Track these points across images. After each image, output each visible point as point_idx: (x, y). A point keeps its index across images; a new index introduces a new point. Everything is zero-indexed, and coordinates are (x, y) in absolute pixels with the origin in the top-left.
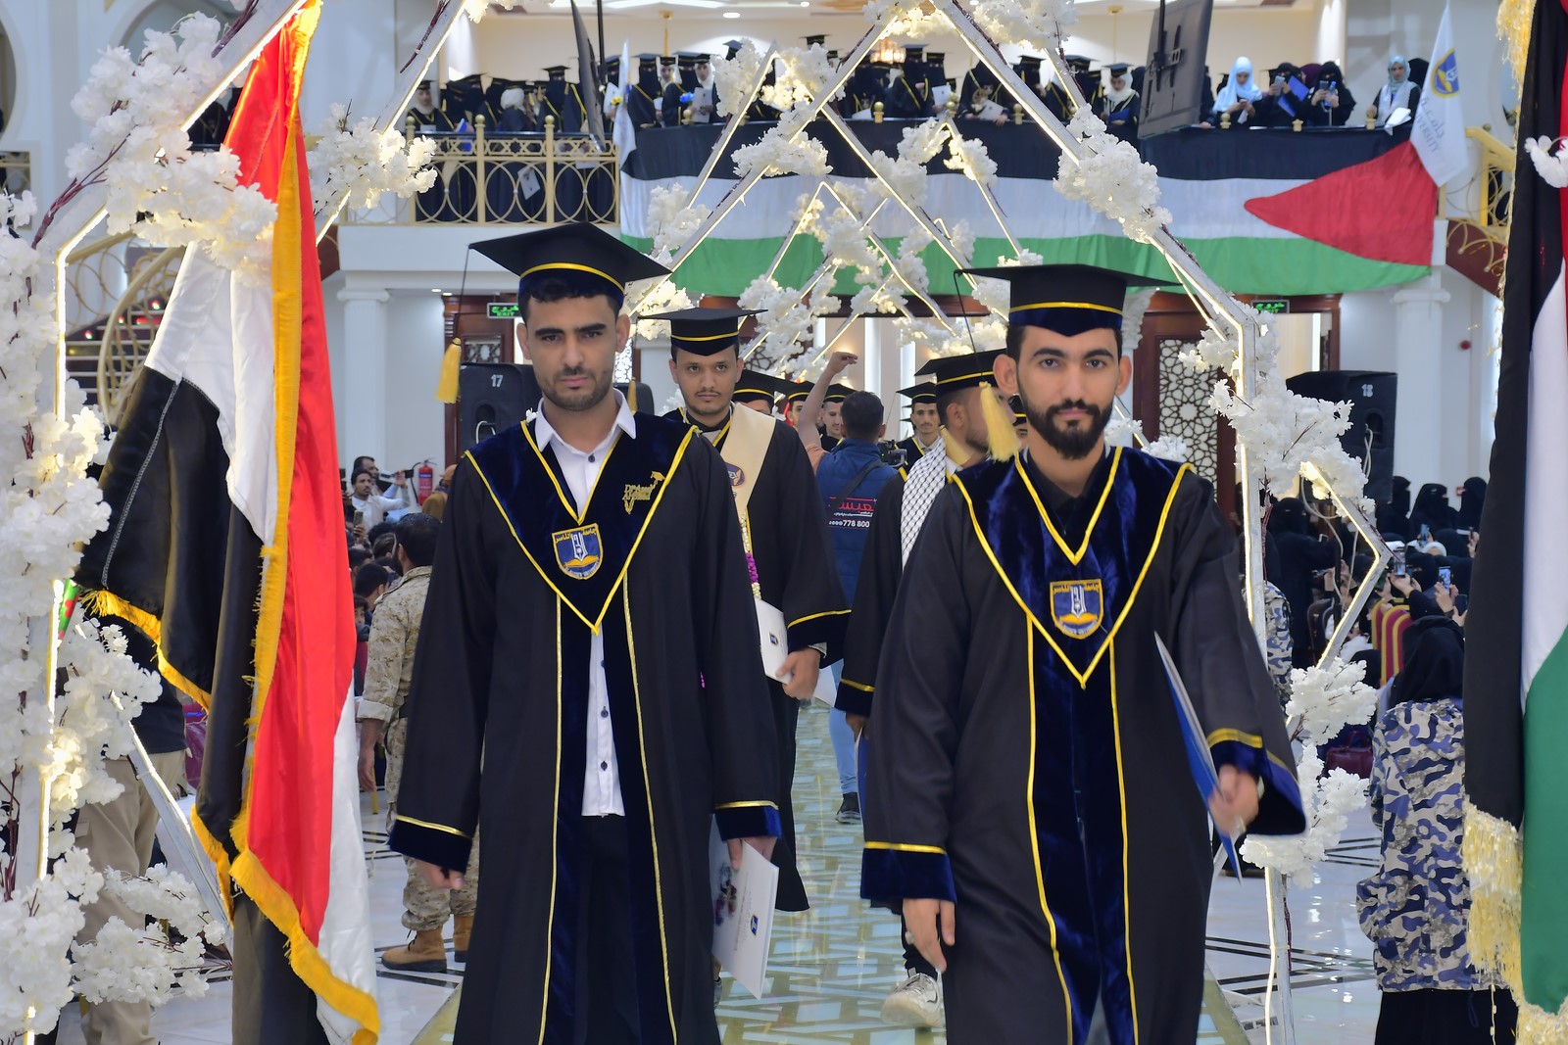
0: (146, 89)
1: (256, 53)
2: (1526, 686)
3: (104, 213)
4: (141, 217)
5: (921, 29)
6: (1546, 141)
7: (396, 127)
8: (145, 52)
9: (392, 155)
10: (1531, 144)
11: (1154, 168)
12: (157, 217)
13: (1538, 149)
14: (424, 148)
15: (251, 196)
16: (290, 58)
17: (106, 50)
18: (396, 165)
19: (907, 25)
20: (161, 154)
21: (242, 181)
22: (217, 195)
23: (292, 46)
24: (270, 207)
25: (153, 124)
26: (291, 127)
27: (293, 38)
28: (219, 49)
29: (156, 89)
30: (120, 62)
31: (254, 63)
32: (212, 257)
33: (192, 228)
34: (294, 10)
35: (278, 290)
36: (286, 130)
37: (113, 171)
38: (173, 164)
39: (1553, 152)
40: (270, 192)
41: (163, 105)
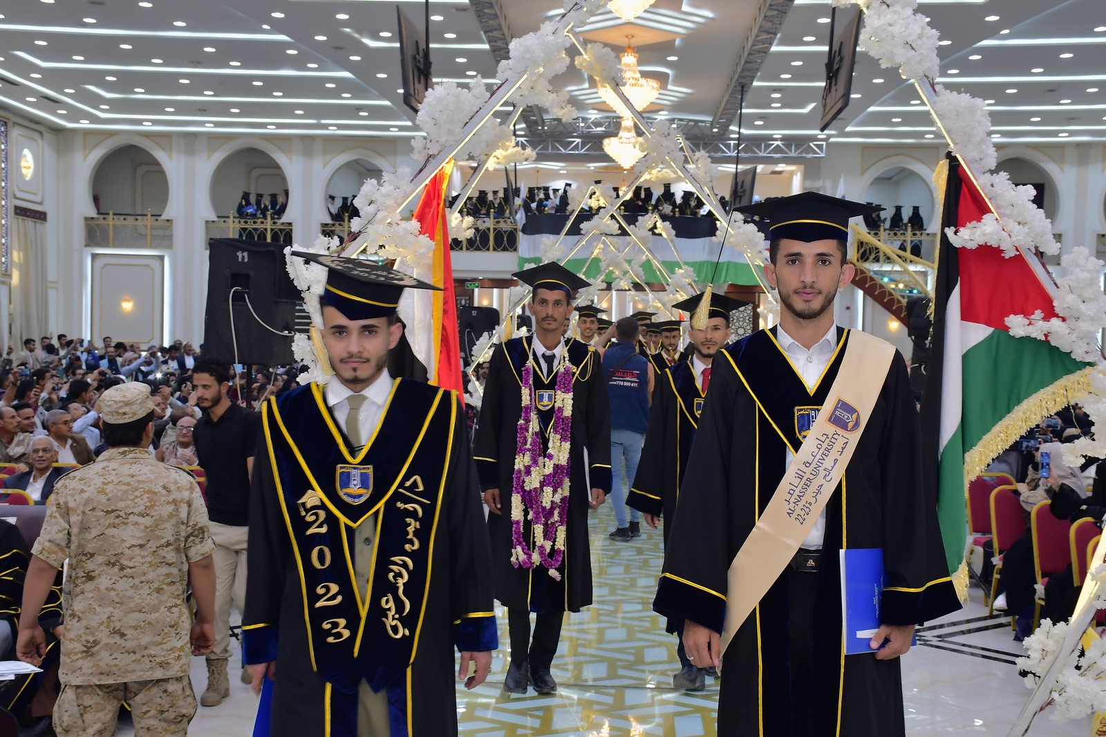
0: (384, 196)
1: (427, 182)
2: (941, 450)
3: (365, 245)
4: (382, 247)
5: (657, 177)
6: (953, 229)
7: (459, 212)
8: (382, 181)
9: (457, 223)
10: (947, 230)
11: (763, 235)
12: (386, 247)
13: (949, 231)
14: (469, 220)
15: (424, 239)
16: (441, 183)
17: (367, 180)
18: (458, 226)
19: (652, 176)
20: (389, 221)
21: (420, 233)
22: (411, 238)
23: (442, 179)
24: (432, 243)
25: (386, 210)
26: (440, 211)
27: (443, 175)
28: (413, 180)
29: (387, 196)
30: (373, 185)
31: (426, 185)
32: (409, 263)
33: (400, 251)
34: (444, 164)
35: (434, 277)
36: (438, 212)
37: (370, 229)
38: (395, 226)
39: (956, 233)
40: (432, 237)
41: (390, 202)
